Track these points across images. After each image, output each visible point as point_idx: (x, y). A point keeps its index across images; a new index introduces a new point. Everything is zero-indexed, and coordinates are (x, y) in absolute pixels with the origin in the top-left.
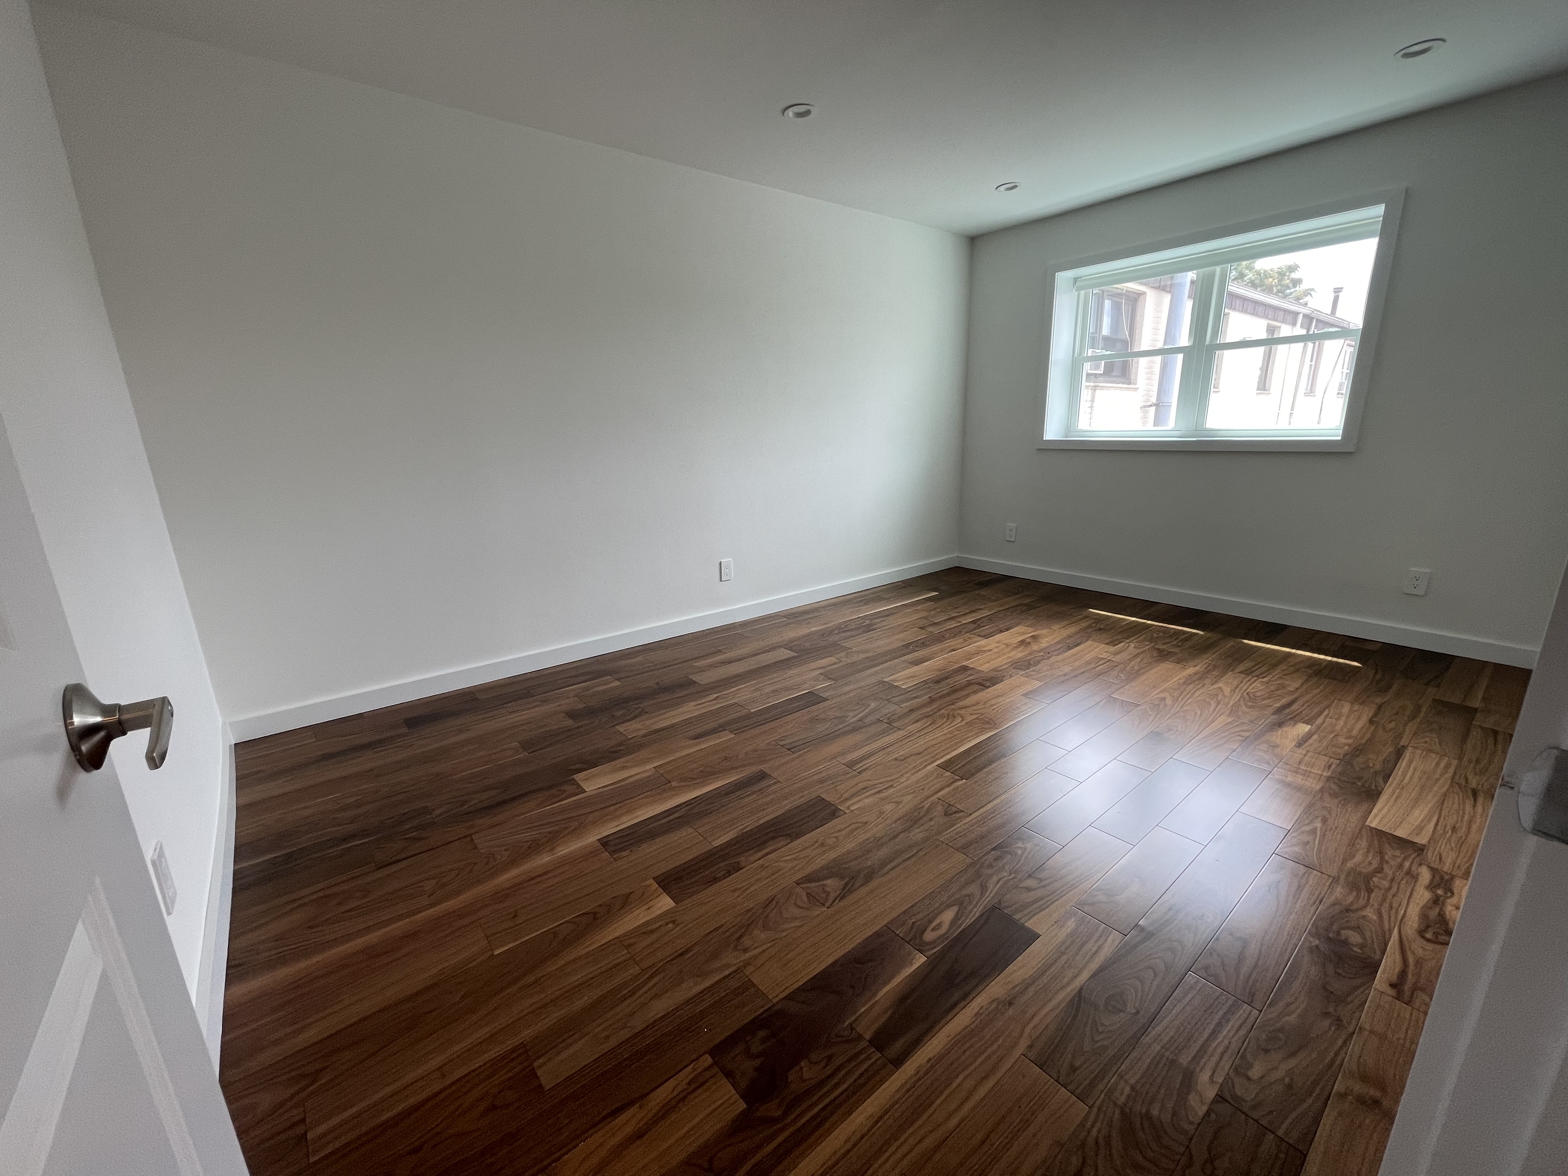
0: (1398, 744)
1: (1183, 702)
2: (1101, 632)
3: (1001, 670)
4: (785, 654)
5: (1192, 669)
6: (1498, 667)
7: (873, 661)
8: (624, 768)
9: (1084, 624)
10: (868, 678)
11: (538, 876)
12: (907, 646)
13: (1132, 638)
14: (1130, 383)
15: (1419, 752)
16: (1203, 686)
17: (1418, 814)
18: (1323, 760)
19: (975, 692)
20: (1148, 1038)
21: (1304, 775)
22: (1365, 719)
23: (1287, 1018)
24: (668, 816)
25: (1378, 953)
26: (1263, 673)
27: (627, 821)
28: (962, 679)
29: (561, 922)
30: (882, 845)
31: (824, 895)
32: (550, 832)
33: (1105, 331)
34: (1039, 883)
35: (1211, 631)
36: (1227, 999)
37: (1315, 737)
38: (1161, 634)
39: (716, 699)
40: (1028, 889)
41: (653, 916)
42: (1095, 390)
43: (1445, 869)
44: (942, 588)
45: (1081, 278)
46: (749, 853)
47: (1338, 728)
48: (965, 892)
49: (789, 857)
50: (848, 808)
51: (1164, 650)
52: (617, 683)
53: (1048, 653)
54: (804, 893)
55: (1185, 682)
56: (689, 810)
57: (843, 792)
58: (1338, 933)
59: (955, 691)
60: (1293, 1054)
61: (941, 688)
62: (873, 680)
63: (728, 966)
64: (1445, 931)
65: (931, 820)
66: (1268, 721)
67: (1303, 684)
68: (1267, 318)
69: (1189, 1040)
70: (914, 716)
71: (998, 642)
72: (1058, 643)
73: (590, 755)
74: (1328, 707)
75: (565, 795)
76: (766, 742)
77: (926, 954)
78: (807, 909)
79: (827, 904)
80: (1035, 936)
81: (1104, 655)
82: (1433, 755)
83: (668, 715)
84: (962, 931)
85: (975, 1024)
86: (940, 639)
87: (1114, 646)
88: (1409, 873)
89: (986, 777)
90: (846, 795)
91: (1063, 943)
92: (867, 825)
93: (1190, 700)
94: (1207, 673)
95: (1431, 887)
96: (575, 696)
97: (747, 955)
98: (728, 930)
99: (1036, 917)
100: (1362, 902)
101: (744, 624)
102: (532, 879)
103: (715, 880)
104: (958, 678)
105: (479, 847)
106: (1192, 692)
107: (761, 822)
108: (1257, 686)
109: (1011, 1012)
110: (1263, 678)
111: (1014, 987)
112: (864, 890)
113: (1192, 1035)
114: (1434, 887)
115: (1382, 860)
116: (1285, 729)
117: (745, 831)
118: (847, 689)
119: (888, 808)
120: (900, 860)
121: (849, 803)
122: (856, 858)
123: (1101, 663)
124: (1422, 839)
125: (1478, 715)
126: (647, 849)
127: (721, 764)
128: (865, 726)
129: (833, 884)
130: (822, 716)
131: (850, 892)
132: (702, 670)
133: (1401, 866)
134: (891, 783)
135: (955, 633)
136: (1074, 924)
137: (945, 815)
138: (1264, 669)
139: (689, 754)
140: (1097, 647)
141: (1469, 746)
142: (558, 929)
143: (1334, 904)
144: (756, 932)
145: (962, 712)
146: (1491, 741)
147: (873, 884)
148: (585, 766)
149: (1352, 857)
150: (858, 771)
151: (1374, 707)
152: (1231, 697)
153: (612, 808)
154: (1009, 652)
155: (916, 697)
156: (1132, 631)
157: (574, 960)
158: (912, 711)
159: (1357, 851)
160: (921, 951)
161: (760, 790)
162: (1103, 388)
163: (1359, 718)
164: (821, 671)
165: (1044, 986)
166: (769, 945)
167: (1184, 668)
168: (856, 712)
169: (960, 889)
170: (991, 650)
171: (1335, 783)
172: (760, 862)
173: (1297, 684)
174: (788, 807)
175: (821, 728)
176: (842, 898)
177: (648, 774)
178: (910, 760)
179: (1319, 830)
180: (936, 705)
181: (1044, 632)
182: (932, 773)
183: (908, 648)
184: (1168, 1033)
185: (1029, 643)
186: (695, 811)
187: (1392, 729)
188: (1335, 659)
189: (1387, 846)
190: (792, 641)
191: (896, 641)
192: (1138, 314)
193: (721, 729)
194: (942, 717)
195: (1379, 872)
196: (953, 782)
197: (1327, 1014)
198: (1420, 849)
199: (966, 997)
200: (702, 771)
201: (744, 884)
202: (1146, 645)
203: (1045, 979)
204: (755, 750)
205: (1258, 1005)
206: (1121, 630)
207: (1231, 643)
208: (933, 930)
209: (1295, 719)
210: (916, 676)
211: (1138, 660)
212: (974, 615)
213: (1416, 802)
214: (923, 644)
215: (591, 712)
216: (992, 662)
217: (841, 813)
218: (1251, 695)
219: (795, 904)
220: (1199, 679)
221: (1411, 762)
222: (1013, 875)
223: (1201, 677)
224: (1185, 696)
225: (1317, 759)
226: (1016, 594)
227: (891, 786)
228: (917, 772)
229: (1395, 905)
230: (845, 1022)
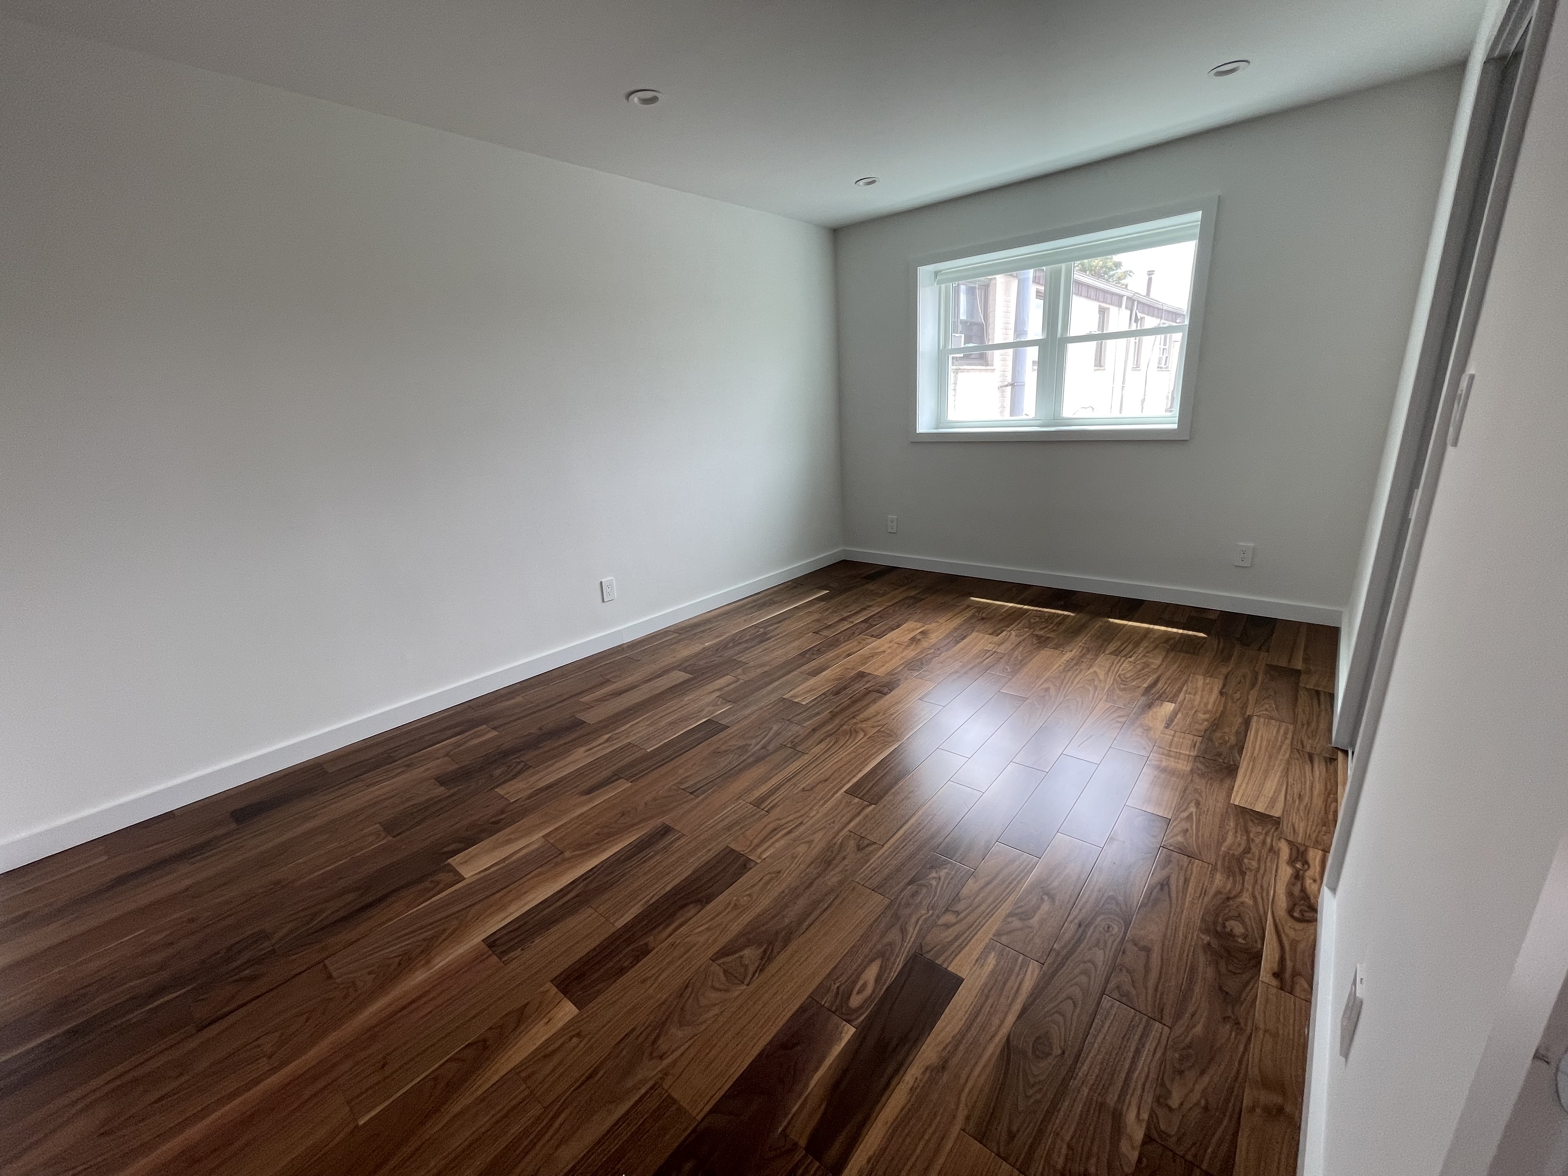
0: (1245, 714)
1: (1065, 691)
2: (984, 621)
3: (896, 674)
4: (680, 676)
5: (1068, 654)
6: (1310, 626)
7: (769, 677)
8: (508, 842)
9: (968, 614)
10: (766, 698)
11: (413, 1002)
12: (803, 655)
13: (1014, 625)
14: (987, 365)
15: (1262, 720)
16: (1080, 672)
17: (1271, 786)
18: (1189, 739)
19: (874, 701)
20: (1076, 1082)
21: (1175, 757)
22: (1216, 691)
23: (1194, 1030)
24: (564, 896)
25: (1259, 942)
26: (1130, 652)
27: (516, 911)
28: (860, 687)
29: (441, 1062)
30: (798, 897)
31: (742, 970)
32: (424, 940)
33: (963, 317)
34: (957, 916)
35: (1080, 612)
36: (1141, 1019)
37: (1179, 715)
38: (1038, 619)
39: (607, 741)
40: (947, 926)
41: (554, 1031)
42: (957, 373)
43: (1299, 840)
44: (831, 585)
45: (940, 271)
46: (657, 930)
47: (1196, 703)
48: (886, 940)
49: (702, 928)
50: (759, 857)
51: (1042, 637)
52: (494, 733)
53: (937, 649)
54: (722, 971)
55: (1064, 669)
56: (587, 885)
57: (752, 838)
58: (1224, 927)
59: (855, 702)
60: (1203, 1072)
61: (841, 699)
62: (774, 697)
63: (644, 1081)
64: (1308, 907)
65: (844, 858)
66: (1140, 703)
67: (1163, 661)
68: (1098, 301)
69: (1113, 1075)
70: (818, 735)
71: (890, 642)
72: (947, 637)
73: (467, 830)
74: (1186, 682)
75: (438, 888)
76: (666, 787)
77: (856, 1023)
78: (727, 991)
79: (746, 982)
80: (960, 981)
81: (990, 647)
82: (1273, 722)
83: (557, 765)
84: (888, 987)
85: (910, 1103)
86: (834, 643)
87: (997, 636)
88: (1271, 849)
89: (893, 800)
90: (756, 842)
91: (985, 984)
92: (781, 874)
93: (1071, 689)
94: (1081, 657)
95: (1291, 862)
96: (447, 755)
97: (666, 1062)
98: (641, 1034)
99: (958, 958)
100: (1238, 887)
101: (633, 645)
102: (404, 1008)
103: (622, 971)
104: (856, 686)
105: (335, 974)
106: (1072, 679)
107: (668, 889)
108: (1126, 666)
109: (945, 1078)
110: (1131, 657)
111: (945, 1048)
112: (783, 956)
113: (1115, 1070)
114: (1294, 861)
115: (1249, 841)
116: (1155, 710)
117: (651, 902)
118: (747, 712)
119: (802, 849)
120: (817, 912)
121: (760, 850)
122: (773, 917)
123: (987, 655)
124: (1276, 812)
125: (1302, 677)
126: (542, 943)
127: (619, 822)
128: (769, 755)
129: (750, 954)
130: (723, 748)
131: (770, 960)
132: (589, 707)
133: (1264, 842)
134: (800, 820)
135: (849, 635)
136: (995, 959)
137: (858, 850)
138: (1130, 646)
139: (582, 814)
140: (982, 638)
141: (1299, 710)
142: (438, 1072)
143: (1215, 895)
144: (673, 1030)
145: (864, 725)
146: (1315, 702)
147: (791, 948)
148: (462, 845)
149: (1224, 840)
150: (766, 809)
151: (1222, 677)
152: (1106, 680)
153: (498, 896)
154: (902, 652)
155: (818, 714)
156: (1012, 617)
157: (462, 1113)
158: (814, 730)
159: (1227, 833)
160: (849, 1021)
161: (664, 848)
162: (963, 371)
163: (1211, 689)
164: (718, 694)
165: (974, 1039)
166: (687, 1045)
167: (1062, 654)
168: (758, 739)
169: (881, 937)
170: (884, 652)
171: (1201, 762)
172: (670, 940)
173: (1158, 662)
174: (696, 865)
175: (724, 762)
176: (762, 970)
177: (535, 846)
178: (816, 789)
179: (1194, 814)
180: (837, 721)
181: (933, 625)
182: (841, 801)
183: (805, 656)
184: (1093, 1072)
185: (919, 640)
186: (594, 885)
187: (1238, 700)
188: (1185, 632)
189: (1250, 824)
190: (686, 659)
191: (792, 649)
192: (991, 298)
193: (617, 777)
194: (845, 733)
195: (1248, 853)
196: (863, 809)
197: (1226, 1019)
198: (1277, 822)
199: (900, 1068)
200: (598, 834)
201: (654, 971)
202: (1026, 632)
203: (973, 1032)
204: (655, 799)
205: (1168, 1020)
206: (1001, 617)
207: (1099, 623)
208: (858, 993)
209: (1161, 698)
210: (815, 689)
211: (1021, 649)
212: (864, 613)
213: (1266, 773)
214: (818, 651)
215: (464, 775)
216: (887, 665)
217: (753, 864)
218: (1122, 677)
219: (713, 987)
220: (1076, 664)
221: (1257, 731)
222: (931, 912)
223: (1077, 661)
224: (1065, 687)
225: (1183, 738)
226: (901, 586)
227: (801, 823)
228: (826, 802)
229: (1265, 886)
230: (777, 1129)
